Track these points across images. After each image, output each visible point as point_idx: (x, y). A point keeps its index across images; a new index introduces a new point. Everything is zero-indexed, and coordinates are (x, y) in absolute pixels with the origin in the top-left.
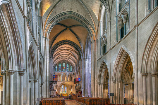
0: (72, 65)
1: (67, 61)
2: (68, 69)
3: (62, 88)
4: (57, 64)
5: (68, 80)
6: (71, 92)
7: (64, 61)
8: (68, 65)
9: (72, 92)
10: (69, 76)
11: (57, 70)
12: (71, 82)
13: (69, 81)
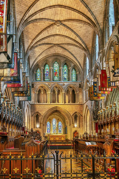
0: (75, 68)
1: (64, 57)
2: (65, 76)
3: (54, 123)
4: (40, 64)
5: (67, 101)
6: (74, 130)
7: (56, 57)
8: (65, 67)
9: (76, 131)
10: (68, 92)
11: (39, 79)
12: (74, 106)
13: (69, 102)
